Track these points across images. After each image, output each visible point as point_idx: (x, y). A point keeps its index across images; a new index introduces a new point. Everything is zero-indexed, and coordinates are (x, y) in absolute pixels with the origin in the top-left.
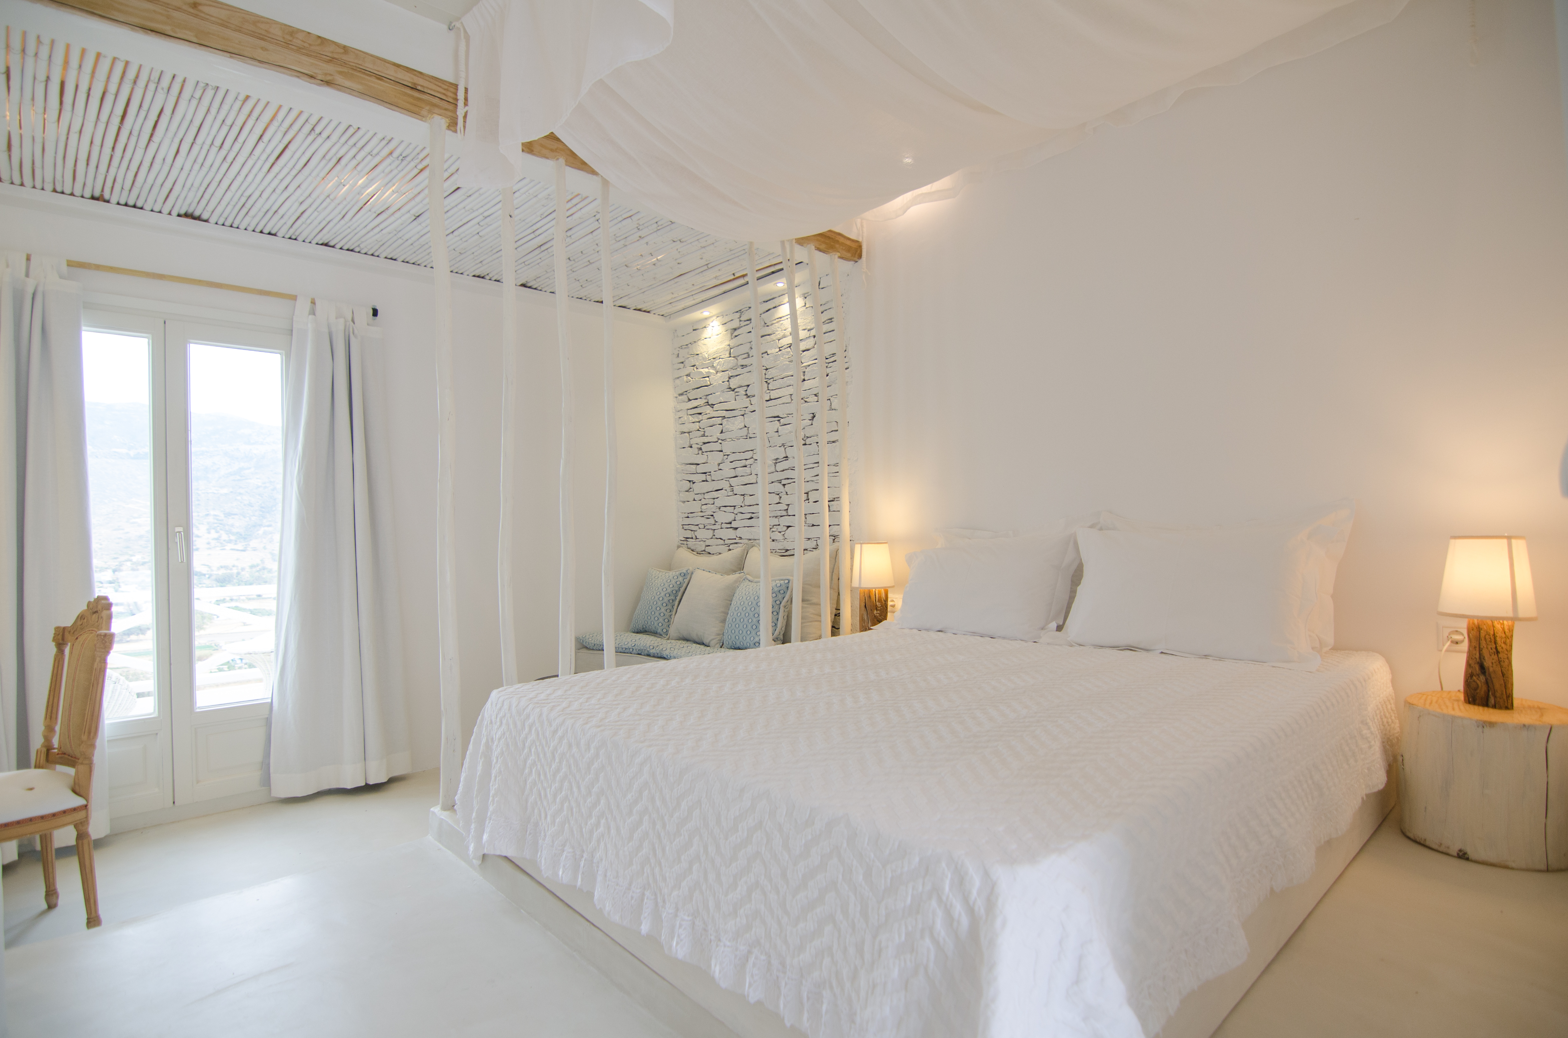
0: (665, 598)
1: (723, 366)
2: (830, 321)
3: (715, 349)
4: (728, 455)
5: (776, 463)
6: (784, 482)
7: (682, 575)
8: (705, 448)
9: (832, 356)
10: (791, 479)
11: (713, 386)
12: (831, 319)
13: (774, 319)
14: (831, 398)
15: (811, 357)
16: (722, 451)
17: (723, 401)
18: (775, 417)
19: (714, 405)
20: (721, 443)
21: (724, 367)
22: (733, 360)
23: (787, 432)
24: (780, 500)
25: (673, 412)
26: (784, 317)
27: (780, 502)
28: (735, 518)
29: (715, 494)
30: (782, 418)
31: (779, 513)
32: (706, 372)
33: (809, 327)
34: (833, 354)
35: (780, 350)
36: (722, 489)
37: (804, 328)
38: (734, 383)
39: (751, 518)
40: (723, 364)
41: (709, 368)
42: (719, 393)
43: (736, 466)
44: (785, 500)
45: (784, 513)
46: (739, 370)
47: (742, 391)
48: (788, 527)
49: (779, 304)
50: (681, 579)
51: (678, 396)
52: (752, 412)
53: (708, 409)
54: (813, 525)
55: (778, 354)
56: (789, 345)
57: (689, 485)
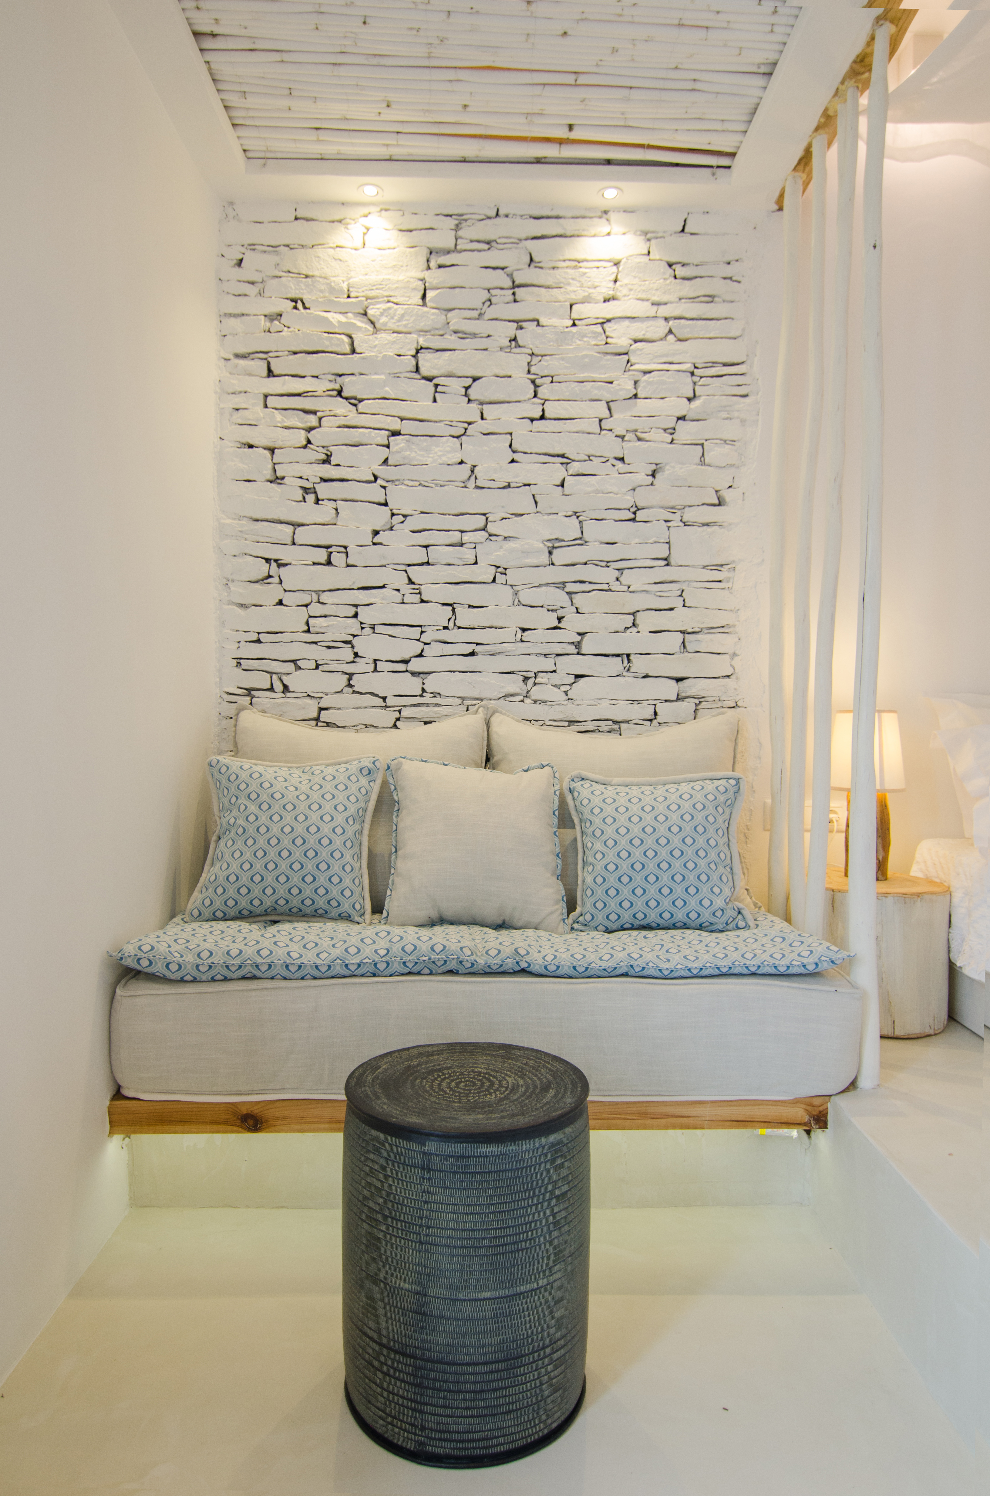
0: (347, 827)
1: (399, 321)
2: (710, 299)
3: (373, 278)
4: (405, 516)
5: (554, 547)
6: (570, 587)
7: (365, 772)
8: (323, 490)
9: (710, 365)
10: (590, 583)
11: (364, 358)
12: (712, 297)
13: (561, 258)
14: (705, 443)
15: (656, 357)
16: (386, 504)
17: (393, 397)
18: (558, 456)
19: (361, 401)
20: (384, 488)
21: (404, 323)
22: (433, 314)
23: (589, 489)
24: (559, 622)
25: (216, 392)
26: (587, 261)
27: (560, 625)
28: (422, 651)
29: (362, 597)
30: (573, 461)
31: (559, 649)
32: (339, 322)
33: (656, 299)
34: (713, 363)
35: (574, 325)
36: (384, 587)
37: (644, 296)
38: (429, 364)
39: (472, 654)
40: (403, 316)
41: (350, 315)
42: (383, 377)
43: (431, 542)
44: (573, 623)
45: (572, 649)
46: (451, 341)
47: (456, 386)
48: (578, 677)
49: (576, 233)
50: (364, 781)
51: (232, 357)
52: (484, 434)
53: (341, 407)
54: (646, 676)
55: (570, 332)
56: (601, 321)
57: (263, 569)
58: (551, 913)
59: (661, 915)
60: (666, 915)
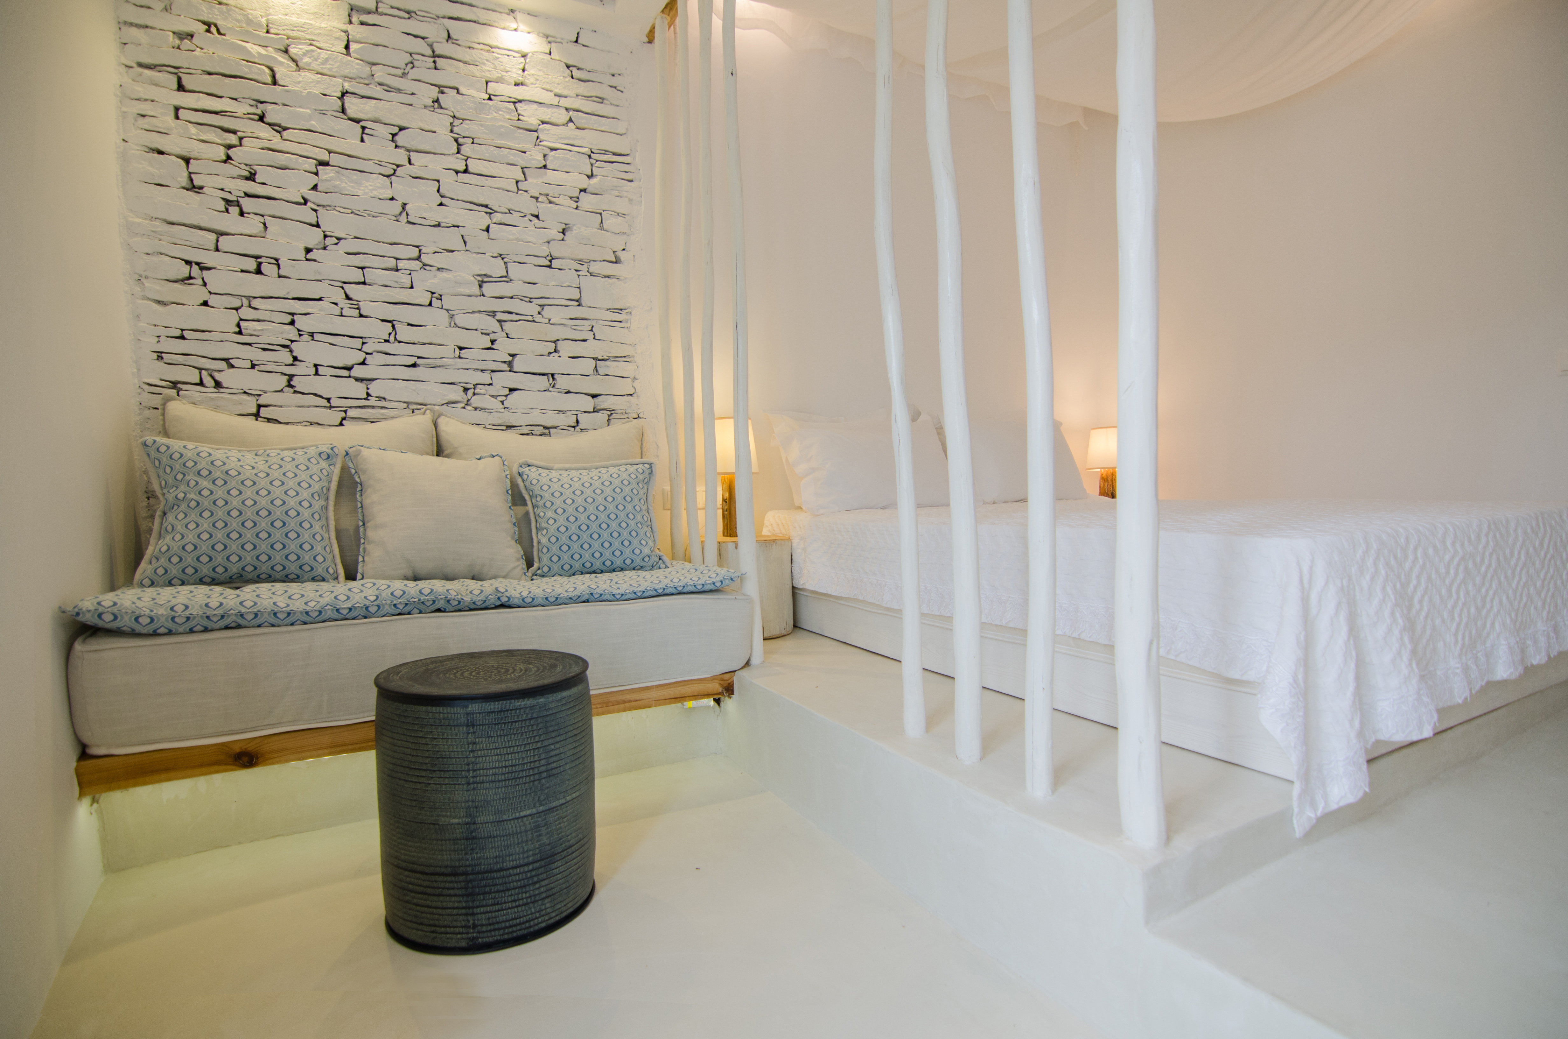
0: (313, 502)
1: (323, 64)
2: (600, 100)
3: (294, 19)
4: (339, 239)
5: (483, 282)
6: (500, 316)
7: (324, 456)
8: (248, 204)
9: (603, 152)
10: (517, 314)
11: (287, 91)
12: (603, 99)
13: (476, 41)
14: (603, 213)
15: (561, 138)
16: (318, 226)
17: (320, 130)
18: (482, 206)
19: (285, 129)
20: (315, 211)
21: (328, 66)
22: (358, 64)
23: (511, 237)
24: (492, 344)
25: (117, 95)
26: (499, 48)
27: (493, 347)
28: (364, 359)
29: (298, 306)
30: (496, 212)
31: (494, 366)
32: (259, 53)
33: (558, 91)
34: (605, 151)
35: (490, 99)
36: (320, 299)
37: (548, 87)
38: (354, 106)
39: (415, 365)
40: (327, 60)
41: (270, 49)
42: (308, 111)
43: (367, 265)
44: (504, 347)
45: (505, 367)
46: (377, 91)
47: (384, 132)
48: (512, 390)
49: (488, 22)
50: (324, 464)
51: (134, 65)
52: (413, 178)
53: (264, 131)
54: (568, 392)
55: (486, 104)
56: (513, 100)
57: (185, 270)
58: (514, 568)
59: (604, 563)
60: (608, 563)
